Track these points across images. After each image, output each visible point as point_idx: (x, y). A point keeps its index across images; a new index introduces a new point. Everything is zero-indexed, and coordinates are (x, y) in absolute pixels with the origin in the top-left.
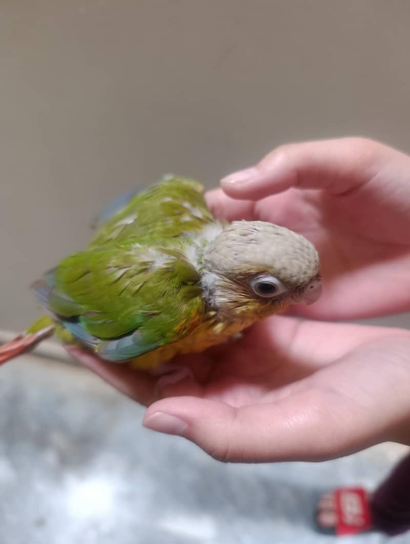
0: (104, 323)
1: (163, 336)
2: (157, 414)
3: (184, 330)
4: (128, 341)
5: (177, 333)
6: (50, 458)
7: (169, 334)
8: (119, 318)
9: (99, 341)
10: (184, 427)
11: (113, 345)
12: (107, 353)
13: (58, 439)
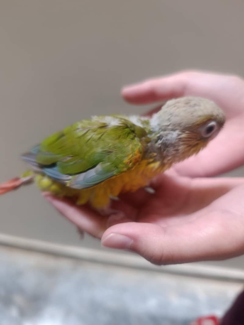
0: (75, 163)
1: (117, 167)
2: (112, 235)
3: (130, 162)
4: (92, 173)
5: (126, 165)
6: (14, 312)
7: (121, 165)
8: (86, 157)
9: (70, 177)
10: (131, 242)
11: (82, 177)
12: (77, 184)
13: (18, 299)
